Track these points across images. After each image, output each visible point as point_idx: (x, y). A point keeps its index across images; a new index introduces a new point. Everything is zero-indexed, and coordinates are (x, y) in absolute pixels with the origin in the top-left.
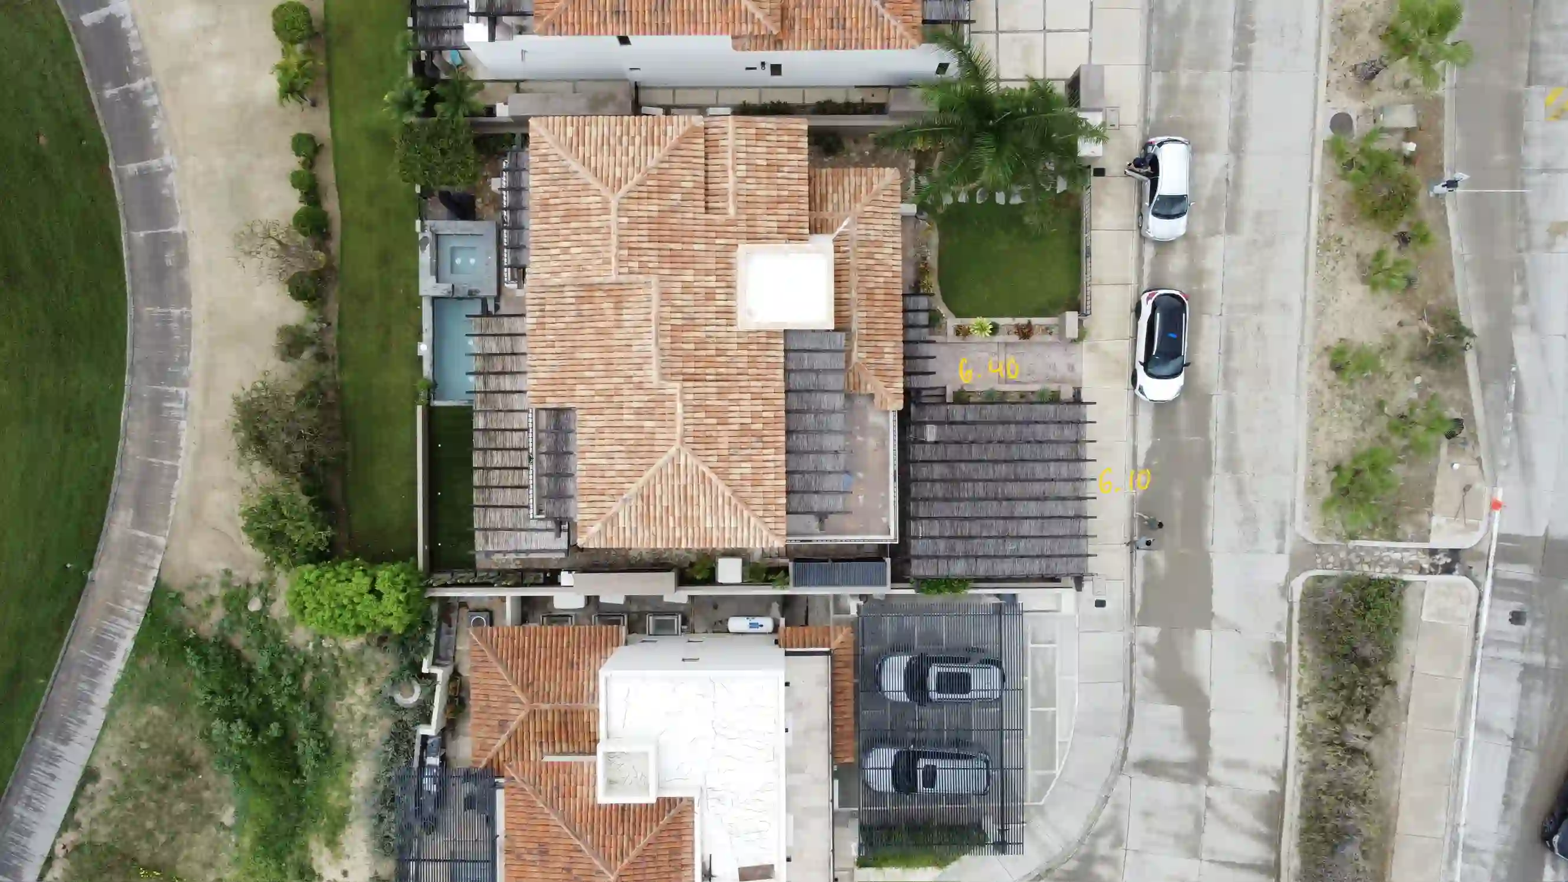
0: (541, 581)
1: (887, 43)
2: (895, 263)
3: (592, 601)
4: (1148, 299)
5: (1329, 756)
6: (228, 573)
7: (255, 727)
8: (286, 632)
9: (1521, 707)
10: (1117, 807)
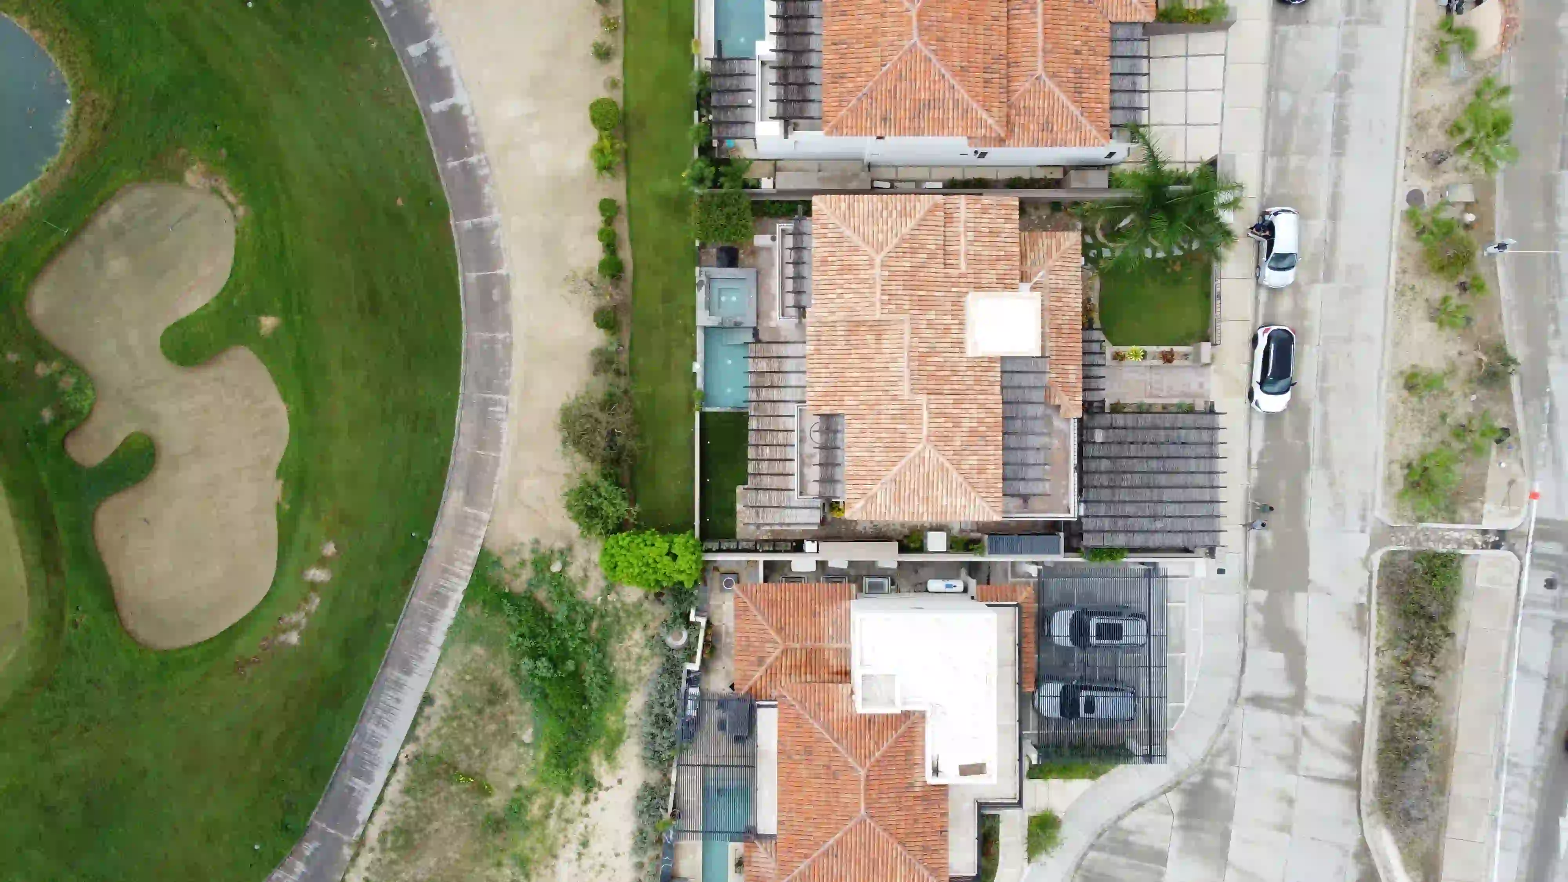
0: (789, 548)
1: (1083, 142)
2: (1077, 305)
3: (822, 565)
4: (1264, 332)
5: (1401, 691)
6: (537, 542)
7: (555, 663)
8: (579, 589)
9: (1553, 654)
10: (1232, 732)
